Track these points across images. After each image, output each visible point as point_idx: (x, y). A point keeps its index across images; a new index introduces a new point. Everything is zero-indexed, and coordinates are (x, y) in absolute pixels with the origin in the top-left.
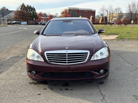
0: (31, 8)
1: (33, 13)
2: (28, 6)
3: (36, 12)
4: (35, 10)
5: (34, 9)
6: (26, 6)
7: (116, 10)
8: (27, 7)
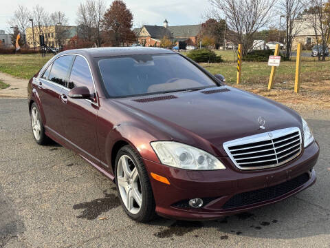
7: (53, 17)
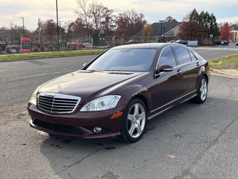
0: (209, 16)
1: (211, 24)
2: (203, 13)
3: (216, 24)
4: (215, 20)
5: (214, 18)
6: (199, 14)
8: (201, 15)
